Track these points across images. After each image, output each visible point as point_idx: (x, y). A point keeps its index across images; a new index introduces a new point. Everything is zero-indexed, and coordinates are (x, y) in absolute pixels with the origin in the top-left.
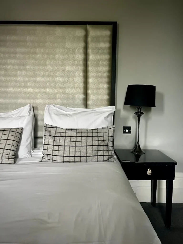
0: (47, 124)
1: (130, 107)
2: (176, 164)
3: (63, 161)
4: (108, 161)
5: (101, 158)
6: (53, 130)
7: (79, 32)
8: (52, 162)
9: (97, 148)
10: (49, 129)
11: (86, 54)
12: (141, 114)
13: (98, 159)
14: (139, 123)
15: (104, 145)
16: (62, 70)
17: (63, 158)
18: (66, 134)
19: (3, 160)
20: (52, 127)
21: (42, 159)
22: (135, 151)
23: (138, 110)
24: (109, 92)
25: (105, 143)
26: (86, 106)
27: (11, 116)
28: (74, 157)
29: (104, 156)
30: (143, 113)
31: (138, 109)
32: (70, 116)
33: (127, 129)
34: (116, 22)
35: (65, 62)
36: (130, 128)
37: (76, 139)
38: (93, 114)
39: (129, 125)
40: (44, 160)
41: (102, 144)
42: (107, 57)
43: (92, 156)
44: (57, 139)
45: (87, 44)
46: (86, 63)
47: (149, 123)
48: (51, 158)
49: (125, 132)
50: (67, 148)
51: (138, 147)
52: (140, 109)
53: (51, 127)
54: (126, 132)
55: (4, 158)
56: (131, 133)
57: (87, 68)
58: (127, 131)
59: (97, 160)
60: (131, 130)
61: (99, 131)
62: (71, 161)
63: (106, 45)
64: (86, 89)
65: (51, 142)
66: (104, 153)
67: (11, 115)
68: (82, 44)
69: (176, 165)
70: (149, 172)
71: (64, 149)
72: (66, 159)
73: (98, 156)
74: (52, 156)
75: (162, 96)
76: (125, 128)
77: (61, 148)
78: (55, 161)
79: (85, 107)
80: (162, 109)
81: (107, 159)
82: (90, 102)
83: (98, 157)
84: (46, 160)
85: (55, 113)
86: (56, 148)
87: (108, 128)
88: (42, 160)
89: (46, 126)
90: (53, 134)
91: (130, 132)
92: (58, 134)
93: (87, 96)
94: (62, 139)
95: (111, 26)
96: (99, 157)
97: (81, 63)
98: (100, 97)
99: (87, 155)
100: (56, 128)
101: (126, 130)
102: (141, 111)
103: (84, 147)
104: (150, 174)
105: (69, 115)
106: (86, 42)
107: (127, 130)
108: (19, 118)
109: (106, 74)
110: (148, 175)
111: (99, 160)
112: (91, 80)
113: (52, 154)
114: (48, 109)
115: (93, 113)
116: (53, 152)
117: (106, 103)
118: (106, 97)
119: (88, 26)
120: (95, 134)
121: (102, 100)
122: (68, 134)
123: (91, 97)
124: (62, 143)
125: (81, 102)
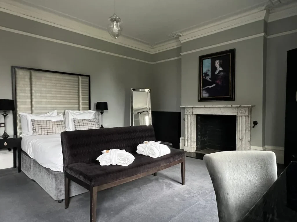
0: (74, 118)
7: (75, 78)
26: (79, 110)
30: (103, 113)
37: (87, 123)
42: (87, 90)
44: (80, 123)
51: (102, 126)
52: (102, 111)
53: (76, 119)
61: (94, 119)
63: (87, 85)
64: (79, 103)
82: (81, 108)
85: (73, 113)
86: (81, 126)
90: (77, 121)
92: (79, 121)
94: (82, 123)
106: (79, 83)
109: (87, 97)
112: (81, 99)
114: (70, 112)
117: (87, 109)
118: (88, 106)
120: (93, 121)
121: (86, 107)
122: (84, 121)
123: (81, 106)
124: (83, 125)
125: (77, 108)
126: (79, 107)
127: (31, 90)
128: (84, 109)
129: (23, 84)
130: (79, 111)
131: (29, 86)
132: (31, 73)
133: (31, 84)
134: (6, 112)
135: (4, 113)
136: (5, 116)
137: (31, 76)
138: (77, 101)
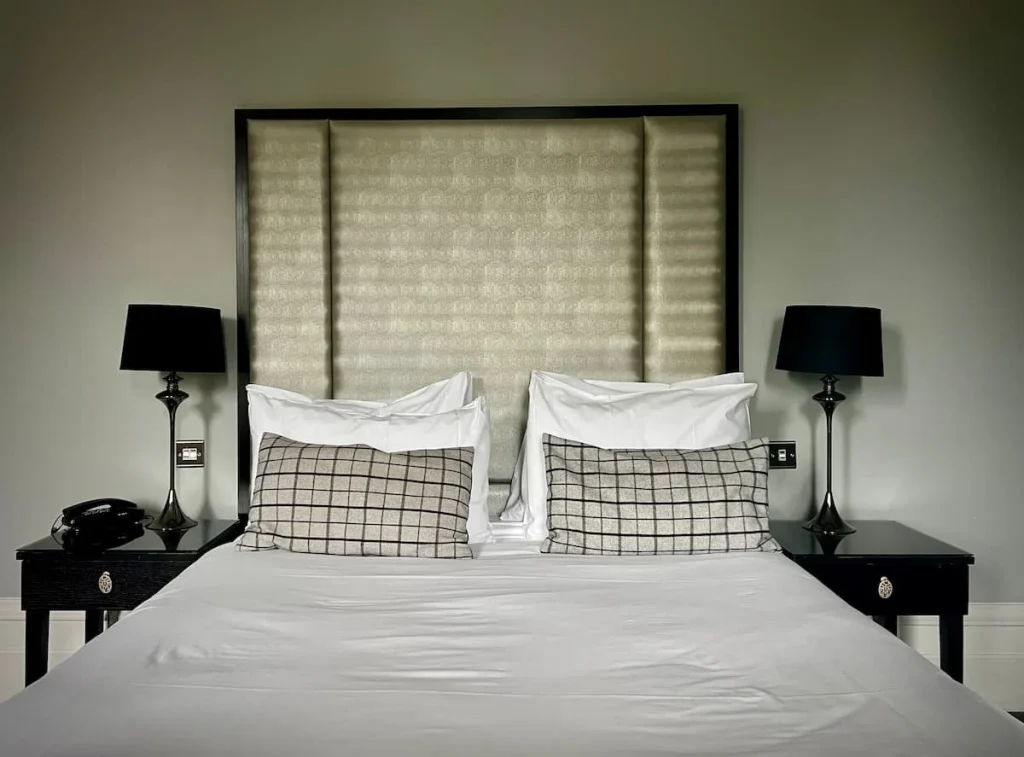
0: (550, 436)
1: (790, 375)
2: (970, 559)
3: (620, 551)
4: (759, 549)
5: (737, 541)
6: (572, 454)
7: (618, 140)
8: (584, 553)
9: (724, 508)
10: (560, 450)
11: (641, 208)
12: (836, 400)
13: (728, 545)
14: (830, 428)
15: (743, 498)
16: (564, 261)
17: (617, 542)
18: (616, 465)
19: (440, 547)
20: (566, 444)
21: (551, 545)
22: (822, 522)
23: (823, 384)
25: (746, 493)
26: (642, 375)
27: (412, 409)
28: (652, 539)
29: (748, 535)
30: (842, 398)
31: (826, 383)
32: (614, 410)
33: (783, 452)
34: (735, 107)
35: (574, 235)
36: (791, 448)
37: (652, 482)
38: (687, 402)
39: (788, 436)
40: (555, 547)
41: (738, 498)
42: (712, 215)
43: (710, 535)
44: (590, 480)
47: (857, 428)
48: (578, 540)
49: (775, 463)
50: (627, 511)
51: (829, 510)
52: (832, 384)
53: (566, 446)
54: (780, 460)
55: (443, 541)
56: (795, 464)
57: (646, 252)
58: (782, 456)
59: (724, 546)
60: (794, 453)
61: (723, 456)
62: (645, 549)
63: (706, 179)
64: (640, 317)
65: (575, 492)
66: (747, 525)
67: (412, 406)
68: (628, 178)
69: (970, 565)
70: (885, 588)
71: (619, 513)
72: (629, 543)
73: (727, 534)
74: (582, 534)
75: (897, 337)
76: (774, 448)
77: (611, 510)
78: (591, 551)
79: (638, 379)
80: (899, 384)
81: (756, 543)
82: (653, 362)
83: (727, 538)
84: (562, 548)
85: (563, 399)
86: (593, 509)
87: (746, 445)
88: (549, 549)
89: (547, 441)
90: (574, 465)
91: (791, 463)
92: (590, 466)
93: (646, 342)
94: (608, 481)
95: (723, 119)
96: (730, 536)
97: (626, 235)
98: (688, 344)
99: (695, 533)
100: (582, 446)
101: (777, 456)
102: (837, 390)
103: (682, 505)
104: (888, 596)
105: (607, 406)
106: (641, 171)
108: (454, 416)
109: (709, 270)
110: (882, 595)
111: (731, 547)
112: (655, 290)
113: (581, 529)
114: (540, 387)
115: (684, 397)
116: (584, 523)
117: (712, 362)
118: (710, 344)
119: (649, 123)
120: (711, 467)
121: (697, 354)
122: (625, 466)
123: (660, 344)
124: (611, 495)
125: (626, 360)
126: (640, 355)
127: (331, 245)
128: (683, 365)
129: (285, 213)
130: (643, 380)
131: (319, 220)
132: (329, 138)
133: (330, 209)
134: (180, 384)
135: (168, 387)
136: (172, 406)
137: (329, 155)
138: (627, 307)
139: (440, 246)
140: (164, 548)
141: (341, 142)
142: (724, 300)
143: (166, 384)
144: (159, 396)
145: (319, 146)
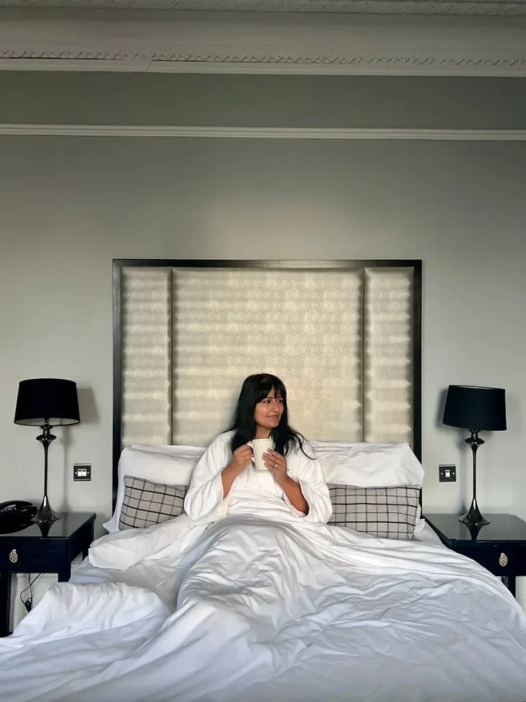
12: (479, 443)
14: (475, 460)
16: (316, 354)
23: (471, 434)
24: (409, 395)
26: (363, 425)
30: (481, 442)
31: (473, 433)
33: (447, 471)
34: (420, 261)
35: (321, 339)
36: (453, 469)
39: (450, 463)
42: (405, 328)
45: (364, 304)
46: (361, 339)
49: (443, 479)
51: (474, 511)
52: (476, 433)
54: (446, 476)
56: (456, 479)
57: (365, 350)
60: (455, 473)
63: (402, 306)
64: (362, 389)
68: (354, 305)
70: (503, 560)
76: (442, 469)
91: (453, 478)
93: (365, 405)
95: (412, 269)
97: (354, 339)
98: (392, 407)
101: (445, 474)
102: (479, 438)
104: (505, 565)
106: (362, 300)
107: (447, 474)
109: (403, 361)
110: (501, 564)
112: (371, 373)
117: (405, 417)
118: (405, 406)
119: (368, 270)
121: (396, 413)
131: (165, 329)
132: (172, 278)
134: (51, 430)
135: (44, 432)
136: (46, 445)
137: (172, 288)
138: (354, 383)
139: (239, 344)
140: (41, 535)
141: (180, 282)
142: (412, 379)
143: (42, 431)
144: (38, 438)
145: (165, 283)
